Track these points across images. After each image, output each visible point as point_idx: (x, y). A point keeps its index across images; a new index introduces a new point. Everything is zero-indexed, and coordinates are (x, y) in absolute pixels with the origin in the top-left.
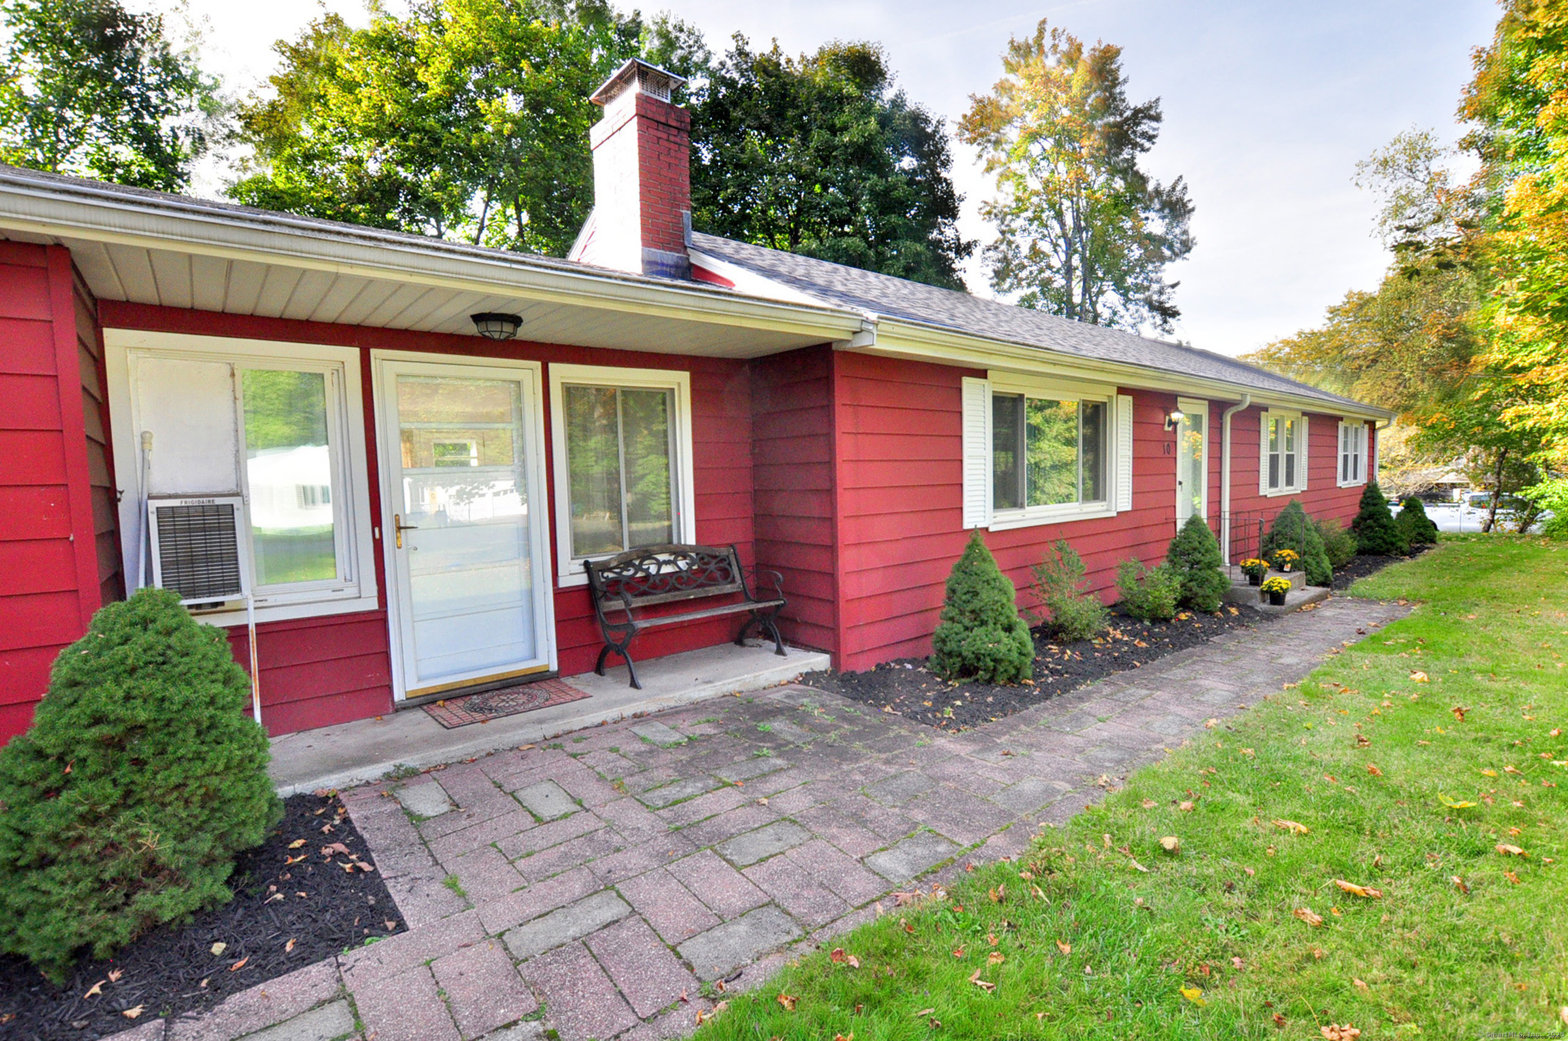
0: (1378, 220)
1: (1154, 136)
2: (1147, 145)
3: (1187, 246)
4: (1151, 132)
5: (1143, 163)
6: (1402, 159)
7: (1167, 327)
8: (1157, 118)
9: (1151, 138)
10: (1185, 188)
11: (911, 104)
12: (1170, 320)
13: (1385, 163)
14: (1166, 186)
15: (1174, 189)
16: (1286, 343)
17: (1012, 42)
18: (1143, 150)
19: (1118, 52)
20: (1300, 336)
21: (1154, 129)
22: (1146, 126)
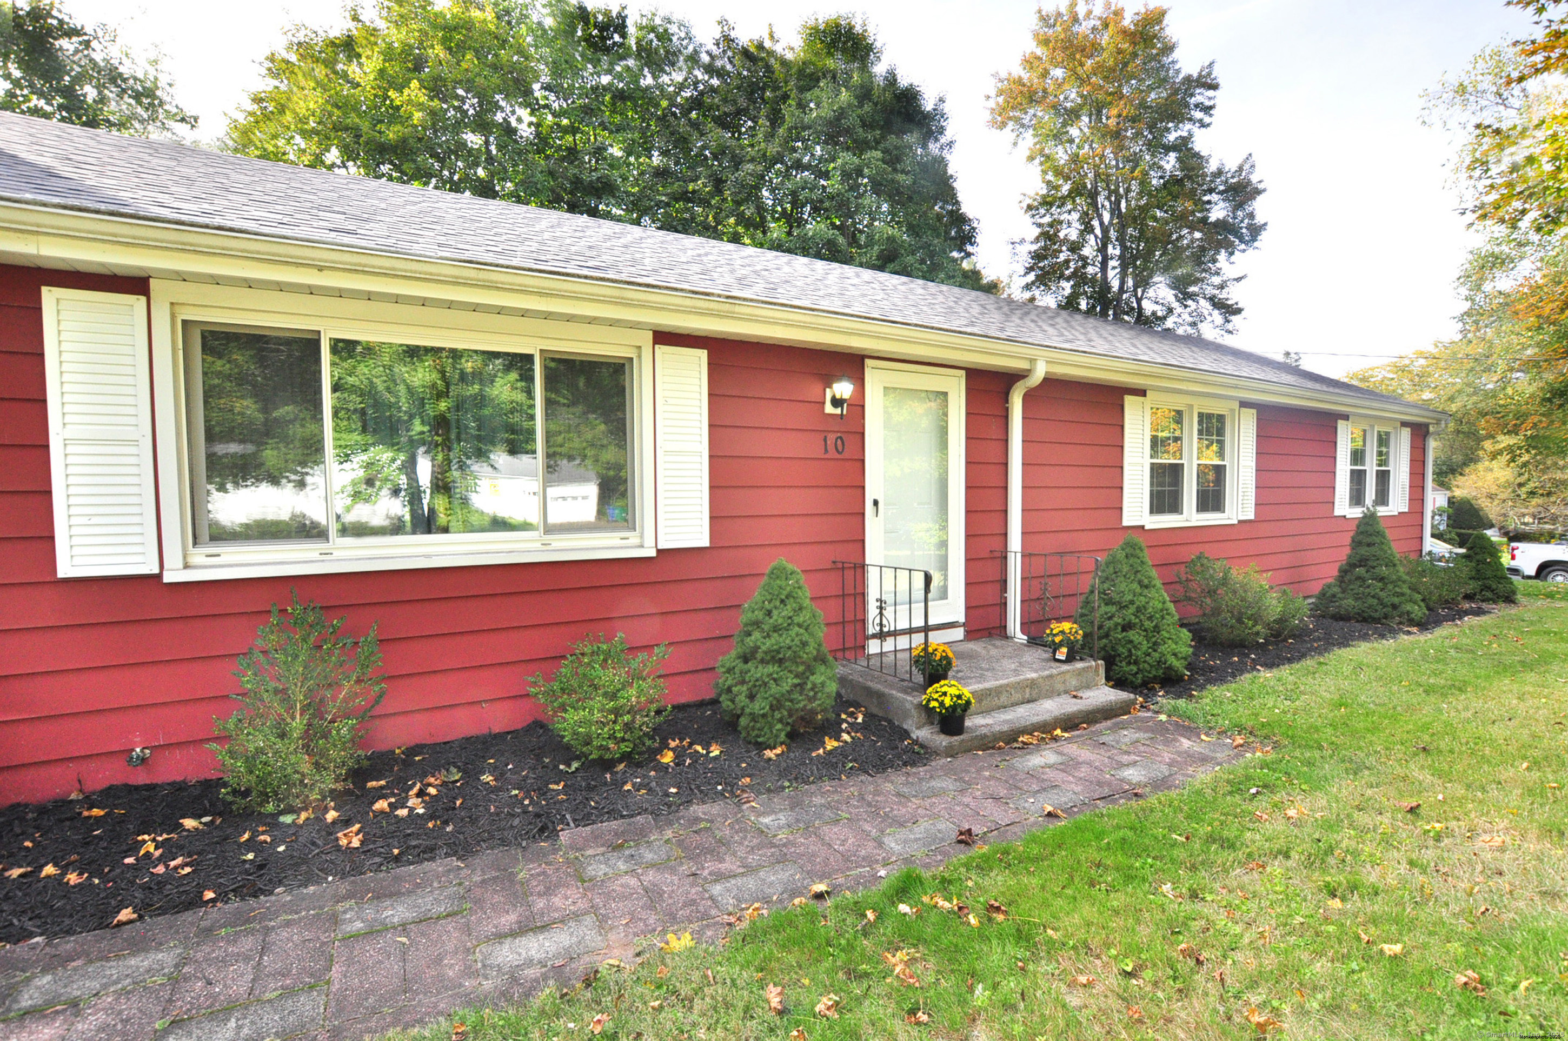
0: (1451, 166)
1: (1211, 108)
2: (1207, 119)
3: (1256, 231)
4: (1207, 103)
5: (1202, 142)
6: (1487, 84)
7: (1230, 326)
8: (1214, 87)
9: (1207, 110)
10: (1253, 166)
11: (904, 81)
12: (1232, 318)
13: (1462, 90)
14: (1231, 165)
15: (1241, 169)
16: (1421, 355)
17: (1040, 11)
18: (1203, 125)
19: (1163, 13)
20: (1437, 346)
21: (1210, 99)
22: (1201, 96)
